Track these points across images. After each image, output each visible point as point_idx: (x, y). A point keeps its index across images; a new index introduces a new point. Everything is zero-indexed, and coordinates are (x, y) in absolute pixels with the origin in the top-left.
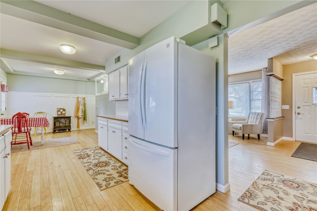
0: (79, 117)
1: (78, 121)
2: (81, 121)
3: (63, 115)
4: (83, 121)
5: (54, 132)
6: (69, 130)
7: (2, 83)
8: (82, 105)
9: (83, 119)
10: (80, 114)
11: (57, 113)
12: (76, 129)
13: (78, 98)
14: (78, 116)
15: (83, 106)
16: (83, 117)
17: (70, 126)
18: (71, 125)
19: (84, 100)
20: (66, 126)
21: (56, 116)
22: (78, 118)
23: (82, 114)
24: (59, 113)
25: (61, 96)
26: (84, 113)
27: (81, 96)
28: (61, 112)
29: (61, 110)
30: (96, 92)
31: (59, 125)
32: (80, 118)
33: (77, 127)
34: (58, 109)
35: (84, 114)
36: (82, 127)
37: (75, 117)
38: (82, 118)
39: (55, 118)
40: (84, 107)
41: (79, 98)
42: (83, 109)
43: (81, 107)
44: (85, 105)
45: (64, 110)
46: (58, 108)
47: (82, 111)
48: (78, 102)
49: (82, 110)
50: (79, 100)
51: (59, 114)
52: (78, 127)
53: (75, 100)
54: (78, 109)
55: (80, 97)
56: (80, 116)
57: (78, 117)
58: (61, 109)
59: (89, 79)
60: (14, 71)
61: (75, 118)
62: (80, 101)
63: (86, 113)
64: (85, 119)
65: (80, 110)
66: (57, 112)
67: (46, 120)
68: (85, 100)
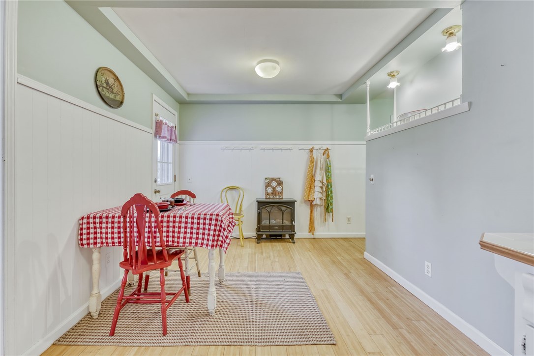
0: (314, 203)
1: (311, 212)
2: (318, 212)
3: (278, 197)
4: (323, 215)
5: (259, 238)
6: (292, 237)
7: (158, 117)
8: (321, 169)
9: (323, 208)
10: (317, 195)
11: (266, 190)
12: (306, 234)
13: (311, 151)
14: (312, 201)
15: (323, 172)
16: (323, 203)
17: (292, 228)
18: (296, 224)
19: (326, 155)
20: (283, 227)
21: (262, 197)
22: (312, 206)
23: (320, 196)
24: (270, 190)
25: (272, 146)
26: (327, 191)
27: (319, 144)
28: (274, 188)
29: (274, 184)
30: (369, 127)
31: (268, 223)
32: (316, 204)
33: (308, 230)
34: (267, 181)
35: (327, 196)
36: (321, 232)
37: (305, 201)
38: (321, 206)
39: (261, 204)
40: (327, 177)
41: (314, 151)
42: (325, 181)
43: (319, 176)
44: (328, 169)
45: (280, 183)
46: (266, 179)
47: (321, 187)
48: (312, 161)
49: (322, 182)
50: (315, 157)
51: (268, 194)
52: (312, 229)
53: (305, 156)
54: (311, 180)
55: (316, 147)
56: (318, 202)
57: (311, 203)
58: (273, 180)
59: (340, 96)
60: (188, 94)
61: (304, 204)
62: (317, 159)
63: (331, 191)
64: (328, 208)
65: (318, 184)
66: (264, 187)
67: (219, 223)
68: (328, 156)
